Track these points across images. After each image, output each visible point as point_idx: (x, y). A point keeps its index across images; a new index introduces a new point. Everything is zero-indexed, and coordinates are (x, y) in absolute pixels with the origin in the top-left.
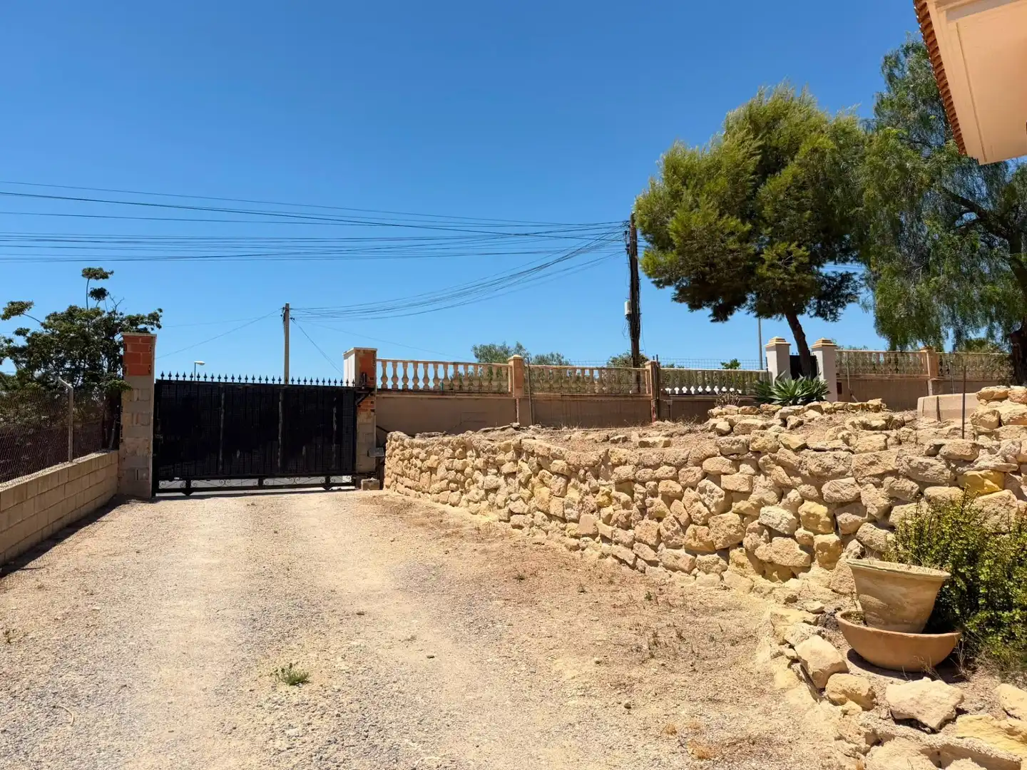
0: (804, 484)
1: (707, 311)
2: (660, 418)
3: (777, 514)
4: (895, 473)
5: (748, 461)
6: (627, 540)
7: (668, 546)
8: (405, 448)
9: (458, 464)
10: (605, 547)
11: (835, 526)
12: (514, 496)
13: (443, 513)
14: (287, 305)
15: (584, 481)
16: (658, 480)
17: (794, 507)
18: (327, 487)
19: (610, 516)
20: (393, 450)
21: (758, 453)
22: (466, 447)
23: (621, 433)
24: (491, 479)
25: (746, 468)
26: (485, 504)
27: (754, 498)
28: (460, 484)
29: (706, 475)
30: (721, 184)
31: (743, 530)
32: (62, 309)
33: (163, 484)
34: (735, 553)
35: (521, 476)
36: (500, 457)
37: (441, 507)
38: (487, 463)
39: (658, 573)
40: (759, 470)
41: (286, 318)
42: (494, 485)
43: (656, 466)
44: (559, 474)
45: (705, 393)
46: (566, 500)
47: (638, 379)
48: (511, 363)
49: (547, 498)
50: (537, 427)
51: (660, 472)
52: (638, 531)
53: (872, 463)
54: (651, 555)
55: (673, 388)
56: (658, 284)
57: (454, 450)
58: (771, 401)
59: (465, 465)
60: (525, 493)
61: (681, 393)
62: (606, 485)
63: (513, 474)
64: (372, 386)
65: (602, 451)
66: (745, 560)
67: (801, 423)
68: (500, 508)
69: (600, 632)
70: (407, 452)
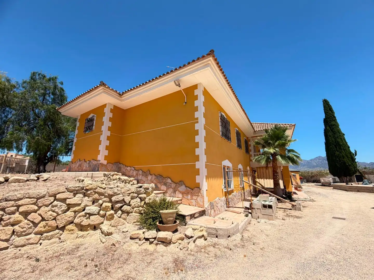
0: (104, 198)
3: (94, 209)
4: (133, 193)
5: (81, 193)
11: (113, 208)
17: (100, 205)
21: (88, 190)
25: (80, 196)
27: (83, 205)
29: (55, 200)
31: (74, 217)
34: (68, 227)
40: (86, 196)
53: (128, 191)
66: (74, 228)
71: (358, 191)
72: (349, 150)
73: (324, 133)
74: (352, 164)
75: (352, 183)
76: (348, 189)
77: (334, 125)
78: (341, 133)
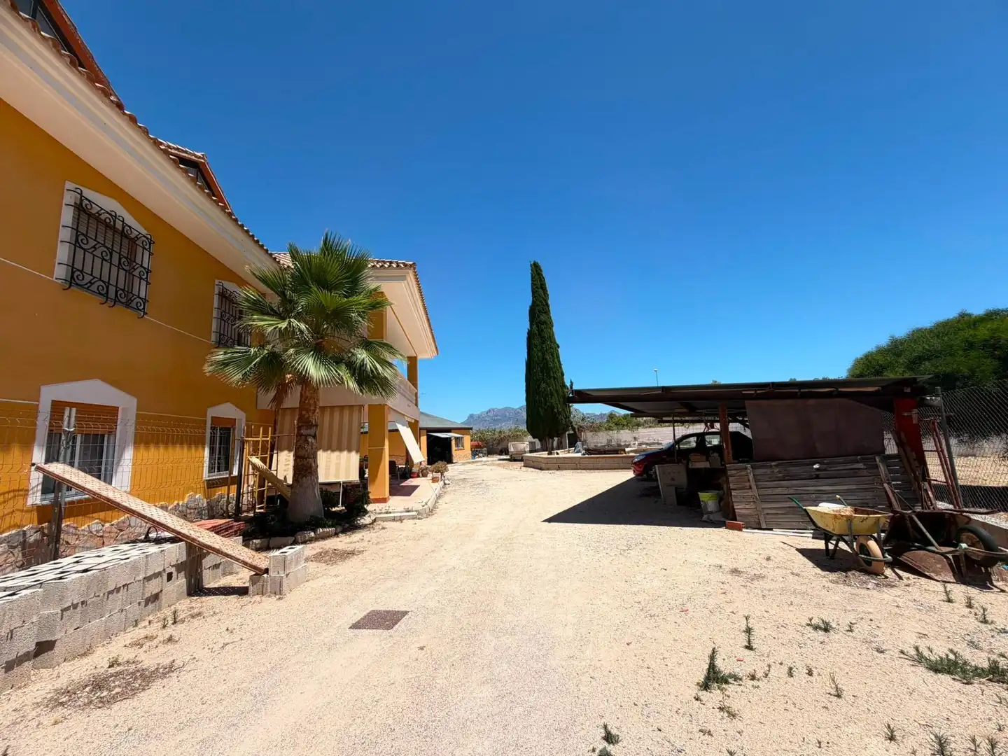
71: (559, 468)
72: (563, 379)
73: (527, 339)
74: (564, 410)
75: (559, 451)
76: (543, 466)
77: (545, 322)
78: (555, 342)
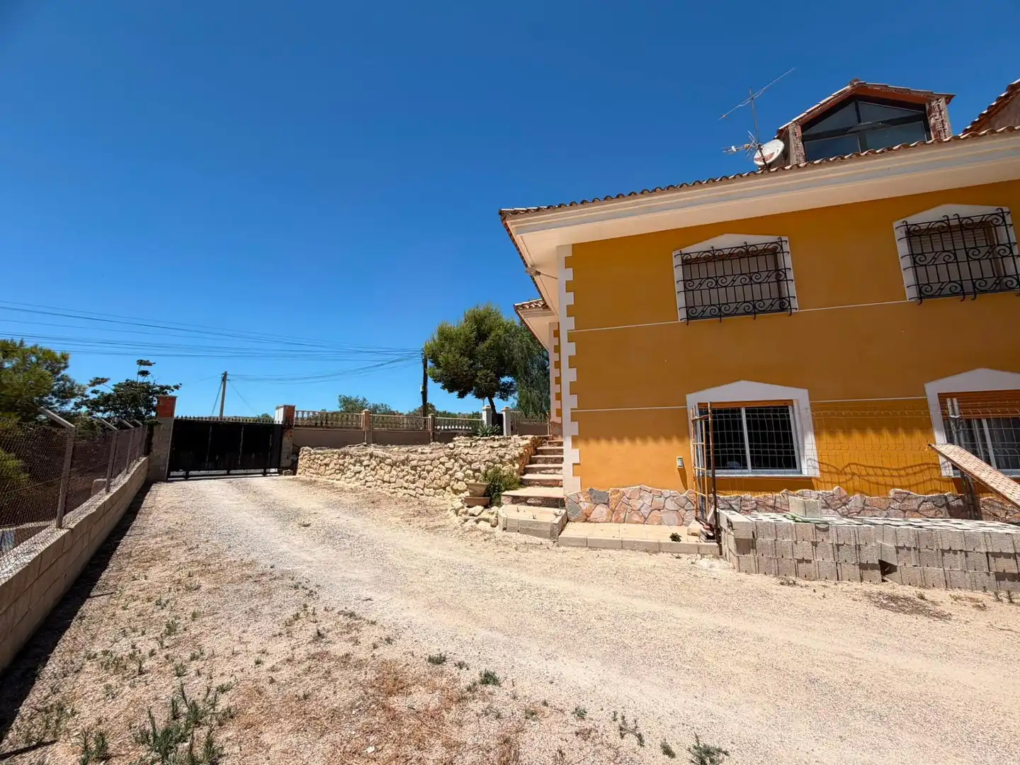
1: (456, 393)
2: (434, 441)
3: (460, 475)
5: (453, 458)
6: (413, 488)
7: (427, 488)
8: (311, 455)
9: (341, 461)
10: (405, 491)
11: (474, 477)
12: (368, 475)
13: (332, 484)
14: (226, 372)
15: (398, 467)
16: (425, 465)
17: (464, 472)
18: (265, 474)
19: (408, 480)
20: (304, 456)
21: (456, 455)
22: (345, 454)
23: (414, 448)
24: (358, 468)
25: (452, 460)
26: (354, 478)
27: (454, 469)
28: (341, 471)
29: (441, 463)
30: (461, 343)
31: (450, 480)
32: (123, 381)
33: (173, 474)
34: (447, 488)
35: (372, 466)
36: (363, 458)
37: (331, 481)
38: (356, 461)
39: (423, 498)
40: (456, 461)
41: (224, 379)
42: (359, 470)
43: (425, 461)
44: (388, 465)
45: (448, 429)
46: (391, 475)
47: (425, 422)
48: (364, 414)
49: (383, 474)
50: (375, 445)
51: (426, 463)
52: (417, 484)
54: (422, 492)
55: (441, 426)
56: (435, 381)
57: (339, 455)
58: (477, 435)
59: (345, 462)
60: (374, 473)
61: (444, 429)
62: (407, 468)
63: (368, 466)
64: (291, 424)
65: (406, 455)
66: (450, 490)
67: (476, 445)
68: (361, 480)
69: (402, 513)
70: (312, 457)
